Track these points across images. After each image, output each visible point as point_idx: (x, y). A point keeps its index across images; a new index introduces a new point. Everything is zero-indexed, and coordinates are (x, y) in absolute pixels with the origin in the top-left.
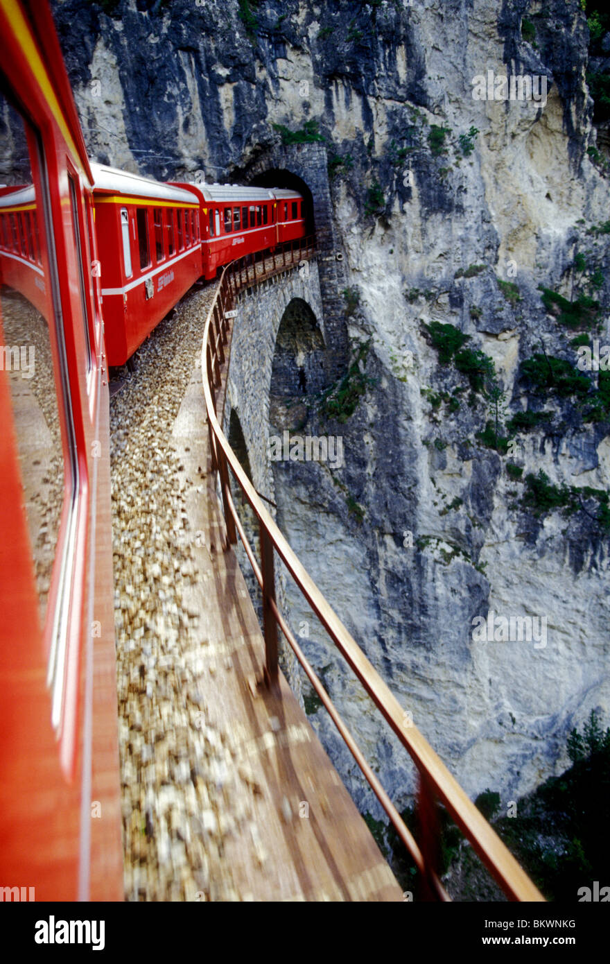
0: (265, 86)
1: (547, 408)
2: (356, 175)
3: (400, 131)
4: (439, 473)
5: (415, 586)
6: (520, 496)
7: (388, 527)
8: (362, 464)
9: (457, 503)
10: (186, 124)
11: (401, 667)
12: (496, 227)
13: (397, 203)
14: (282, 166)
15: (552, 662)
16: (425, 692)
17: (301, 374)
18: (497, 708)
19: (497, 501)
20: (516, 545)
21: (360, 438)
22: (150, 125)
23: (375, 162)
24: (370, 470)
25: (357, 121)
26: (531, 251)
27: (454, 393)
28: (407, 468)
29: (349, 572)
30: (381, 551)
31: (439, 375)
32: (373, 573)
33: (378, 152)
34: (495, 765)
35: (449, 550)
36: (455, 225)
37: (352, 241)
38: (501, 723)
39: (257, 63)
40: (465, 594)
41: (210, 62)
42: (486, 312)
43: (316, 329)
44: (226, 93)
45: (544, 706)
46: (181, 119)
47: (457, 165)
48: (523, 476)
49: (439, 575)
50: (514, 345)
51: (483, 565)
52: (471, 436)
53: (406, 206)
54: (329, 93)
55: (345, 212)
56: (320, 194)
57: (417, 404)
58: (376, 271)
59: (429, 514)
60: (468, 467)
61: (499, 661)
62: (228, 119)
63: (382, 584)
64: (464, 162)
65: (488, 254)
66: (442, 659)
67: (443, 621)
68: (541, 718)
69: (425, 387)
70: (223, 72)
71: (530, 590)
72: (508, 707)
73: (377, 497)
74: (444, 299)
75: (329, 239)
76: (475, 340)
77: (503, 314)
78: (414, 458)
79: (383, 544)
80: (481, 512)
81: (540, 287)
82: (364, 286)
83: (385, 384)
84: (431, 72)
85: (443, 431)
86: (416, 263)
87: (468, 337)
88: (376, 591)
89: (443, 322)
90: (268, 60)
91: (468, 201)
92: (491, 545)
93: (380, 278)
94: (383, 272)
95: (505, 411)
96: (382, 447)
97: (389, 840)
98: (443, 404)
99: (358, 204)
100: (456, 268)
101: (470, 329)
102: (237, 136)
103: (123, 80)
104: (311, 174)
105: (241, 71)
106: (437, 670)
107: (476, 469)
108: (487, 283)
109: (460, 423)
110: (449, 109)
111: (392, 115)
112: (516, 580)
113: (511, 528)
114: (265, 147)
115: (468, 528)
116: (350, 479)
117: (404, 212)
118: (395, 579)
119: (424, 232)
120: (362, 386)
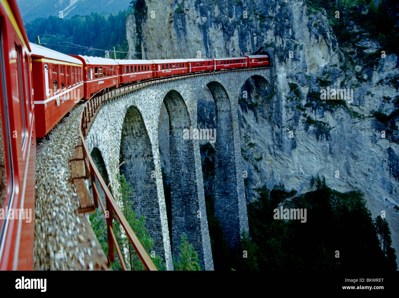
0: (263, 36)
1: (313, 103)
2: (279, 53)
3: (288, 45)
4: (288, 113)
5: (280, 136)
6: (305, 121)
7: (276, 123)
8: (273, 109)
9: (290, 120)
10: (249, 43)
11: (277, 155)
12: (307, 64)
13: (287, 58)
14: (265, 51)
15: (312, 162)
16: (282, 162)
17: (266, 91)
18: (298, 170)
19: (300, 121)
20: (304, 131)
21: (272, 104)
22: (242, 43)
23: (283, 51)
24: (274, 111)
25: (281, 43)
26: (316, 69)
27: (293, 97)
28: (280, 111)
29: (269, 132)
30: (274, 128)
31: (290, 93)
32: (273, 132)
33: (284, 49)
34: (297, 184)
35: (289, 130)
36: (298, 63)
37: (277, 66)
38: (299, 173)
39: (262, 32)
40: (291, 140)
41: (253, 33)
42: (301, 81)
43: (268, 82)
44: (255, 38)
45: (310, 172)
46: (248, 42)
47: (299, 52)
48: (307, 117)
49: (285, 135)
50: (308, 89)
51: (296, 135)
52: (295, 106)
53: (289, 59)
54: (276, 37)
55: (277, 60)
56: (272, 57)
57: (284, 98)
58: (282, 72)
59: (284, 121)
60: (293, 112)
61: (300, 159)
62: (255, 42)
63: (274, 135)
64: (301, 51)
65: (304, 69)
66: (285, 154)
67: (285, 145)
68: (309, 175)
69: (286, 95)
70: (255, 34)
71: (307, 143)
72: (301, 170)
73: (275, 116)
74: (295, 78)
75: (273, 65)
76: (299, 87)
77: (304, 82)
78: (282, 109)
79: (275, 126)
80: (296, 123)
81: (317, 77)
82: (279, 75)
83: (278, 94)
84: (297, 33)
85: (288, 104)
86: (290, 71)
87: (298, 86)
88: (273, 137)
89: (294, 83)
90: (265, 32)
91: (301, 59)
92: (298, 131)
93: (282, 73)
94: (283, 72)
95: (304, 102)
96: (276, 106)
97: (270, 194)
98: (290, 99)
99: (279, 59)
100: (297, 72)
101: (299, 85)
102: (257, 46)
103: (239, 35)
104: (270, 53)
105: (258, 34)
106: (285, 157)
107: (295, 113)
108: (302, 75)
109: (293, 103)
110: (300, 40)
111: (287, 42)
112: (304, 140)
113: (303, 127)
114: (262, 48)
115: (292, 125)
116: (270, 112)
117: (288, 60)
118: (277, 134)
119: (292, 65)
120: (274, 94)
